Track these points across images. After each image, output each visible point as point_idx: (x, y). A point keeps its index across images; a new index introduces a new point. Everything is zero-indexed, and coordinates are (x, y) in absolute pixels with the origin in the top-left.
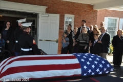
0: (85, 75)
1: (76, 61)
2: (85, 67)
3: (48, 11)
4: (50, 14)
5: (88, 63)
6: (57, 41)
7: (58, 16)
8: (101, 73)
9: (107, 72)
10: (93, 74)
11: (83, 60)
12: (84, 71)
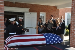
0: (48, 44)
1: (43, 37)
2: (48, 40)
3: (30, 11)
4: (31, 13)
5: (50, 38)
6: (36, 28)
7: (36, 13)
8: (56, 43)
9: (60, 43)
10: (52, 43)
11: (47, 37)
12: (47, 42)
